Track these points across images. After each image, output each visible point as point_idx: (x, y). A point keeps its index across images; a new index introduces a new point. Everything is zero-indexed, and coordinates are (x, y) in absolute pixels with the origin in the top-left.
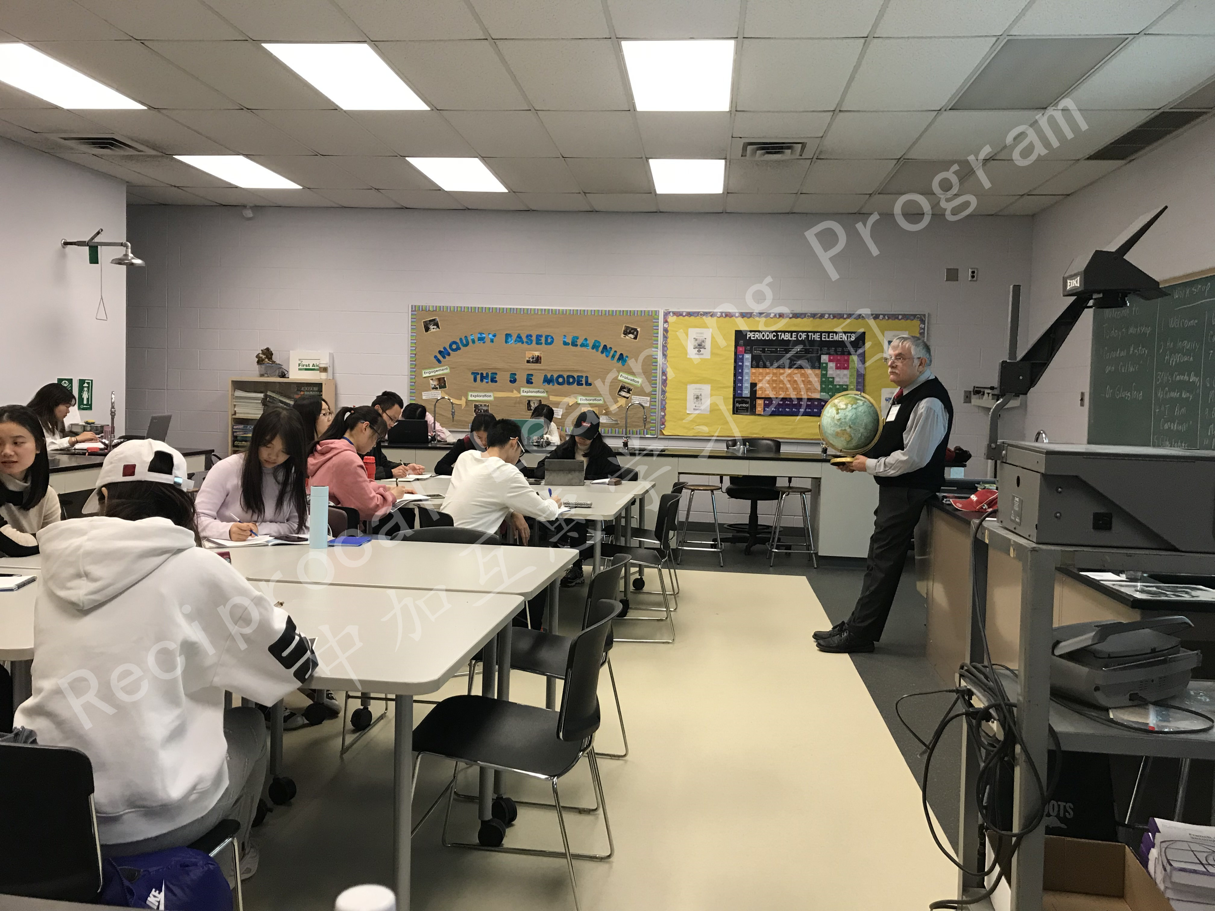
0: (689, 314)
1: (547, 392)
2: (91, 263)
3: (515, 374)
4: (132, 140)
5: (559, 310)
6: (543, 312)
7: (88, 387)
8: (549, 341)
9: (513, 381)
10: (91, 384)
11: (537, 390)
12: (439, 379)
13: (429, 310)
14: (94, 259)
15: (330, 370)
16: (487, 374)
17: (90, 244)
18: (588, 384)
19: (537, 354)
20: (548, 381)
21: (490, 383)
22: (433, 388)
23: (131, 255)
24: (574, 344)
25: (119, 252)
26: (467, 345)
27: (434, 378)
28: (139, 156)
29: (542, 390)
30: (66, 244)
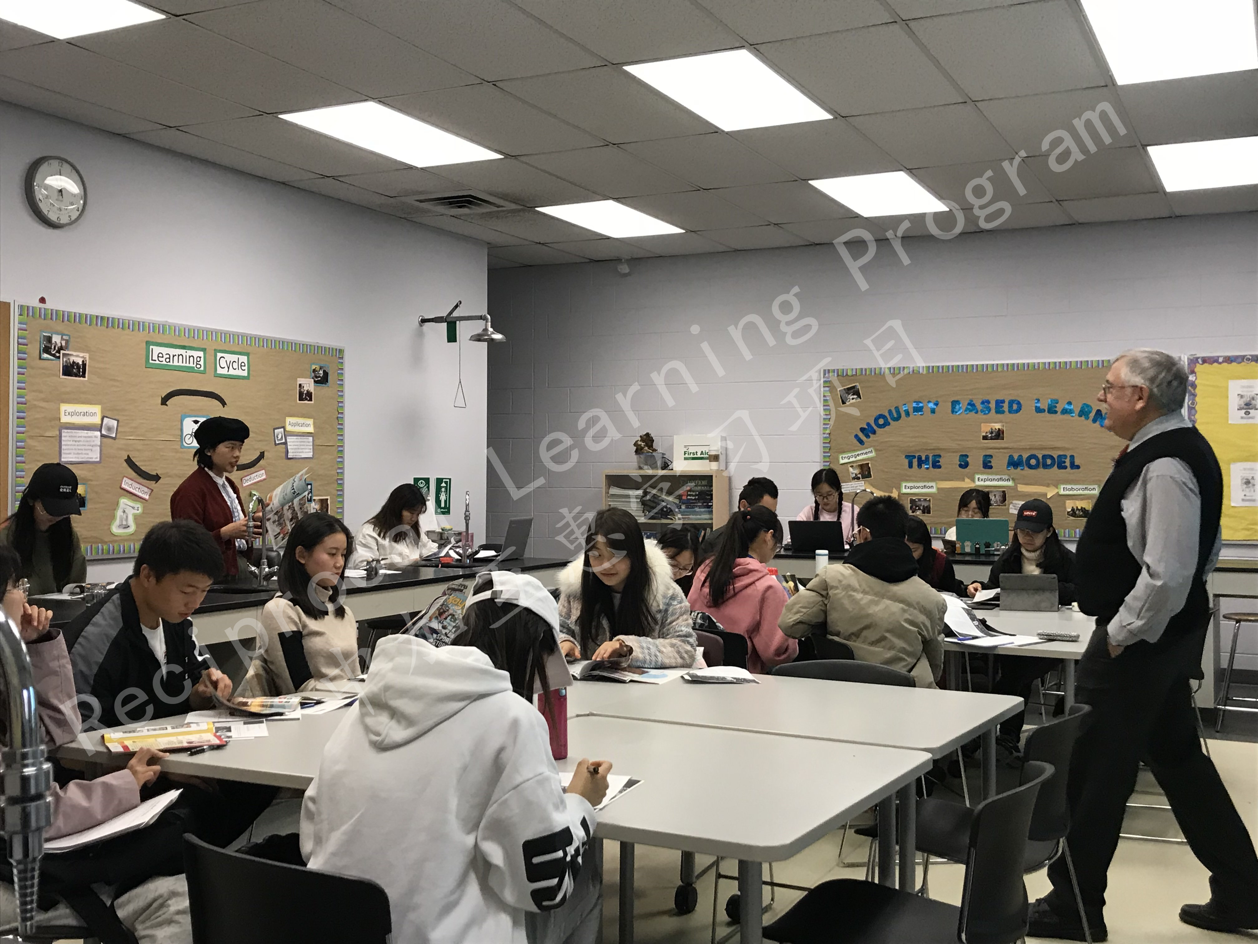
0: (1229, 360)
1: (1013, 479)
2: (448, 341)
3: (967, 456)
4: (491, 194)
5: (1028, 364)
6: (1005, 369)
7: (446, 488)
8: (1015, 407)
9: (964, 465)
10: (449, 482)
11: (999, 477)
12: (861, 466)
13: (847, 375)
14: (452, 337)
15: (722, 458)
16: (927, 458)
17: (448, 320)
18: (1074, 466)
19: (997, 426)
20: (1014, 464)
21: (931, 469)
22: (854, 478)
23: (491, 330)
24: (1052, 410)
25: (477, 327)
26: (899, 418)
27: (854, 465)
28: (498, 211)
29: (1007, 477)
30: (424, 321)
